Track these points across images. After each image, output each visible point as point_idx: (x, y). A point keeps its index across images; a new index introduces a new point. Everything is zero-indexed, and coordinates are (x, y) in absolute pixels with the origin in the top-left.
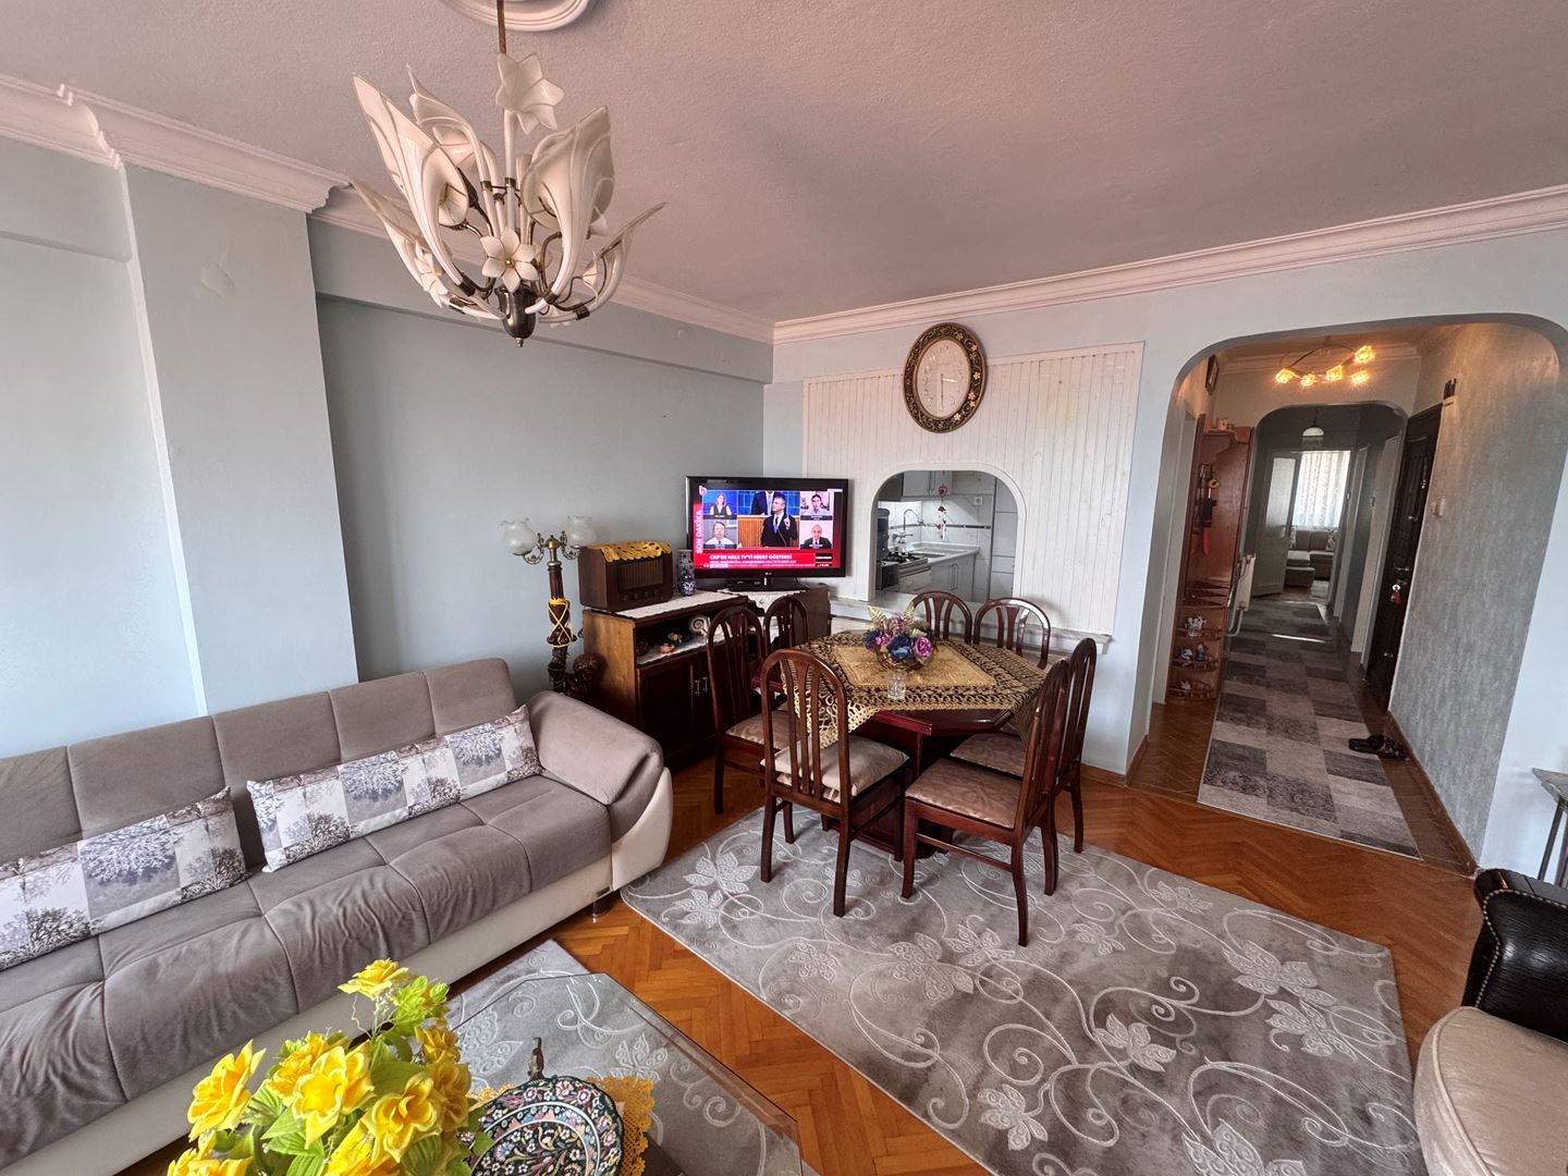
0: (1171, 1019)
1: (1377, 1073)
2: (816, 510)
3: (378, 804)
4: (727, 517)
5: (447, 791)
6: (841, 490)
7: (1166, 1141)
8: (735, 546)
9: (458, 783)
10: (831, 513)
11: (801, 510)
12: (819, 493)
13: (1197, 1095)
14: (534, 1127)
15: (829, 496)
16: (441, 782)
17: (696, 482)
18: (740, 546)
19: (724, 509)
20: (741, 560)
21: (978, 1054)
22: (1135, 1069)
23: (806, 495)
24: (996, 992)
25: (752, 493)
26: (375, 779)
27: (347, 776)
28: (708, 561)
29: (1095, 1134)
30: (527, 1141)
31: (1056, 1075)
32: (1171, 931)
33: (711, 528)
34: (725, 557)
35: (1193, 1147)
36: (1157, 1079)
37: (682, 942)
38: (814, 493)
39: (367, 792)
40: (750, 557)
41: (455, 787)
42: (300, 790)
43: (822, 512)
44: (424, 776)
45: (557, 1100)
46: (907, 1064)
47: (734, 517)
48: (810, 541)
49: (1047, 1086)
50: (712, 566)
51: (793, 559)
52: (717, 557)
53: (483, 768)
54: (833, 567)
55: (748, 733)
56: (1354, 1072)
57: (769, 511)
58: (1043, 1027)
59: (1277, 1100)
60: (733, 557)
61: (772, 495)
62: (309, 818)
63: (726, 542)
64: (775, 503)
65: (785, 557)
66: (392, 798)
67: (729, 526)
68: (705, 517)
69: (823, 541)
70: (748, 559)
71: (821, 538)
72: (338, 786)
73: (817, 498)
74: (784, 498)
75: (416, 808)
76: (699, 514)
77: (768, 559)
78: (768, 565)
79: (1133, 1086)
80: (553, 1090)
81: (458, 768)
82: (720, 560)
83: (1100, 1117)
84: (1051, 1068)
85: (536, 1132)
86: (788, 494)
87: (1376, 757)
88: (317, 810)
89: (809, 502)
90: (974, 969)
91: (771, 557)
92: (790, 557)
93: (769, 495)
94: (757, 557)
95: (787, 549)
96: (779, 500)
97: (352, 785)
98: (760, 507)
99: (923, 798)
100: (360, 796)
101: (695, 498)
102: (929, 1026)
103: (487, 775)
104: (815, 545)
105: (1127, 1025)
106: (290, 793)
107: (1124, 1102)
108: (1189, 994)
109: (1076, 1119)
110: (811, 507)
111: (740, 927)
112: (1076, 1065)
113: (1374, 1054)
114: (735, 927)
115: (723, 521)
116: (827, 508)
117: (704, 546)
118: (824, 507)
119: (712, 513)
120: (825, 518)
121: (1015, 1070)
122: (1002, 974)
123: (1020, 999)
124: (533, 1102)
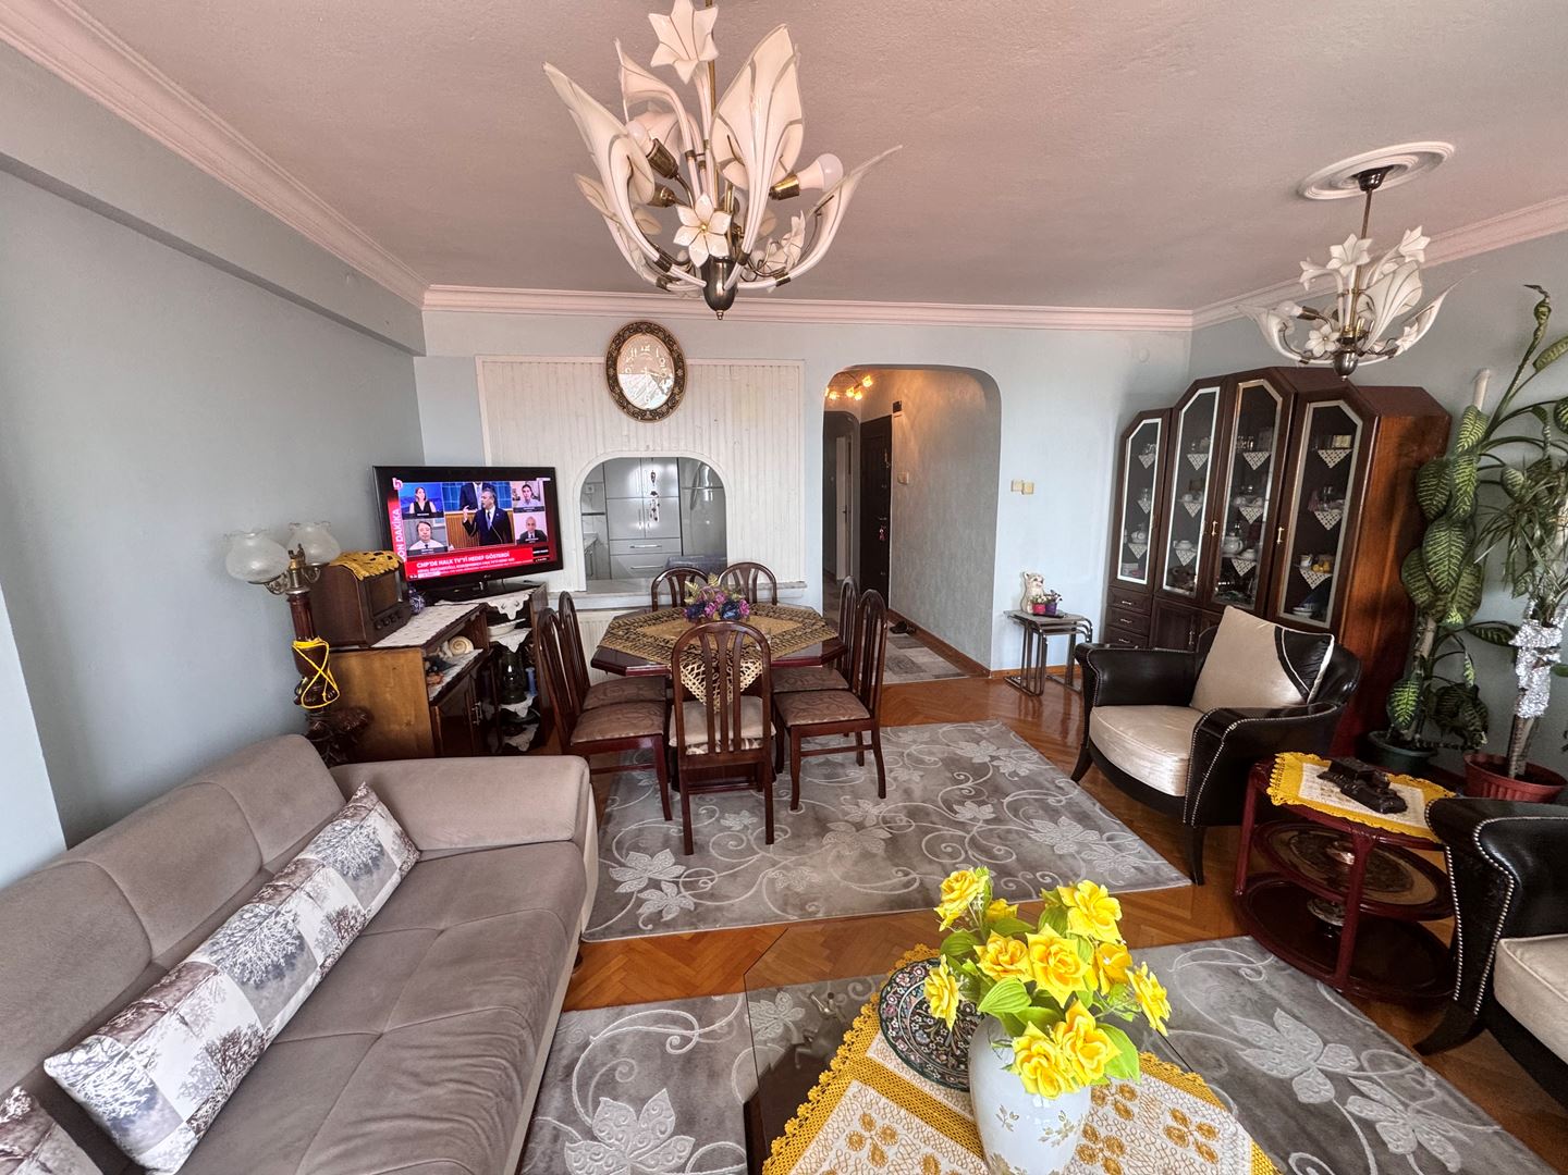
0: (973, 793)
1: (1046, 770)
2: (527, 501)
3: (287, 980)
4: (432, 515)
5: (352, 922)
6: (548, 479)
7: (1027, 841)
8: (446, 549)
9: (360, 907)
10: (542, 503)
11: (513, 502)
12: (529, 483)
13: (1015, 816)
14: (914, 1014)
15: (538, 485)
16: (342, 914)
17: (385, 475)
18: (451, 548)
19: (427, 505)
20: (454, 564)
21: (931, 862)
22: (987, 822)
23: (517, 486)
24: (900, 828)
25: (458, 486)
26: (267, 948)
27: (228, 963)
28: (415, 571)
29: (1006, 858)
30: (923, 1021)
31: (968, 848)
32: (931, 753)
33: (414, 531)
34: (435, 563)
35: (1033, 835)
36: (997, 820)
37: (686, 932)
38: (524, 483)
39: (267, 972)
40: (464, 559)
41: (359, 912)
42: (170, 1020)
43: (534, 503)
44: (320, 915)
45: (908, 988)
46: (911, 889)
47: (440, 515)
48: (525, 536)
49: (969, 853)
50: (420, 576)
51: (510, 557)
52: (426, 564)
53: (375, 876)
54: (552, 559)
55: (600, 732)
56: (1041, 774)
57: (479, 504)
58: (938, 830)
59: (1036, 800)
60: (445, 562)
61: (481, 486)
62: (210, 1051)
63: (434, 544)
64: (483, 496)
65: (503, 555)
66: (299, 963)
67: (435, 525)
68: (405, 516)
69: (538, 534)
70: (462, 563)
71: (536, 531)
72: (225, 982)
73: (527, 489)
74: (494, 490)
75: (327, 964)
76: (396, 515)
77: (485, 560)
78: (487, 565)
79: (995, 829)
80: (899, 985)
81: (352, 888)
82: (429, 567)
83: (999, 850)
84: (963, 845)
85: (919, 1014)
86: (497, 484)
87: (906, 634)
88: (214, 1033)
89: (520, 493)
90: (878, 823)
91: (488, 557)
92: (507, 554)
93: (478, 487)
94: (472, 559)
95: (502, 546)
96: (488, 494)
97: (242, 972)
98: (468, 500)
99: (803, 722)
100: (262, 981)
101: (388, 494)
102: (897, 865)
103: (383, 883)
104: (531, 538)
105: (963, 805)
106: (157, 1032)
107: (999, 837)
108: (967, 780)
109: (994, 857)
110: (523, 499)
111: (716, 892)
112: (968, 837)
113: (1037, 763)
114: (712, 895)
115: (428, 520)
116: (538, 498)
117: (408, 552)
118: (535, 498)
119: (412, 511)
120: (537, 509)
121: (951, 856)
122: (893, 818)
123: (914, 824)
124: (899, 1002)
